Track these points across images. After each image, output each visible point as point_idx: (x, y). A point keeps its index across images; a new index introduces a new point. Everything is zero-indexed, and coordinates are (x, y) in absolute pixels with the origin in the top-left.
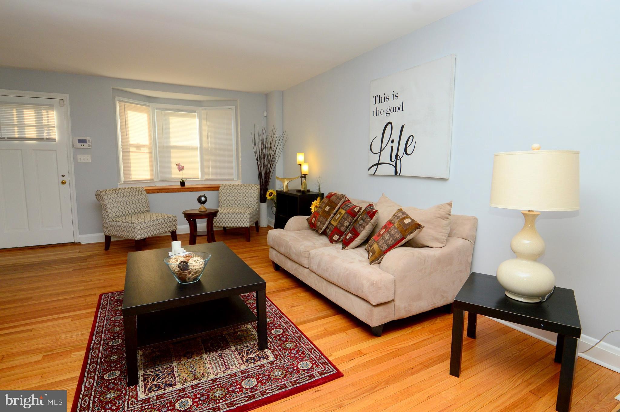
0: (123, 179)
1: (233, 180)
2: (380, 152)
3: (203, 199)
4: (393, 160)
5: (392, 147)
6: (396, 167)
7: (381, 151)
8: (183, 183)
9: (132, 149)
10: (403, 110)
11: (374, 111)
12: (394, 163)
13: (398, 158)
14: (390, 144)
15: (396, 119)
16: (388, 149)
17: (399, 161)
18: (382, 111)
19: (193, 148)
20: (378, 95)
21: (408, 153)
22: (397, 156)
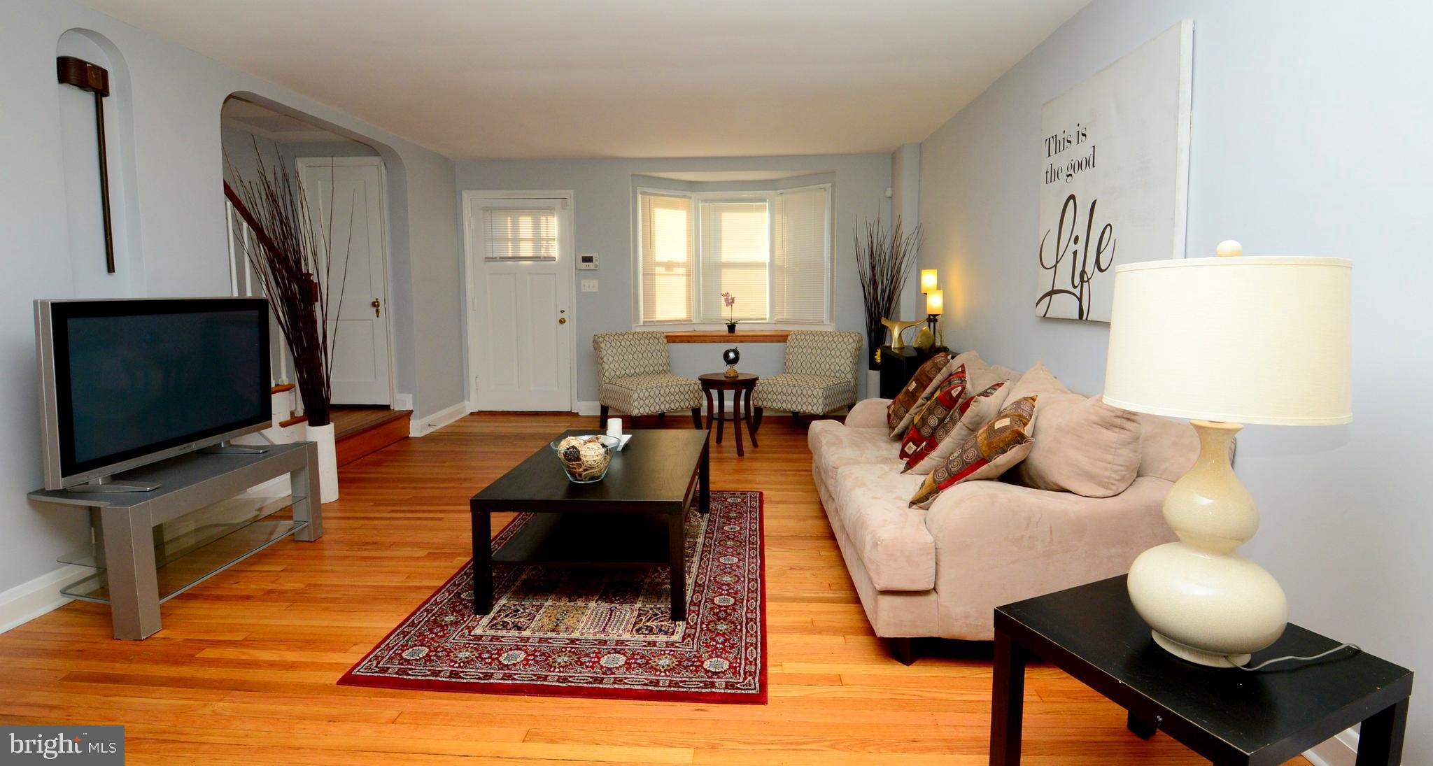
0: (642, 318)
1: (821, 323)
2: (1055, 266)
3: (732, 355)
4: (1076, 285)
5: (1075, 253)
6: (1080, 300)
7: (1057, 262)
8: (732, 328)
9: (659, 270)
10: (1094, 166)
11: (1047, 172)
12: (1077, 292)
13: (1086, 279)
14: (1072, 247)
15: (1082, 185)
16: (1068, 258)
17: (1086, 285)
18: (1060, 171)
19: (758, 265)
20: (1053, 135)
21: (1103, 268)
22: (1083, 272)
